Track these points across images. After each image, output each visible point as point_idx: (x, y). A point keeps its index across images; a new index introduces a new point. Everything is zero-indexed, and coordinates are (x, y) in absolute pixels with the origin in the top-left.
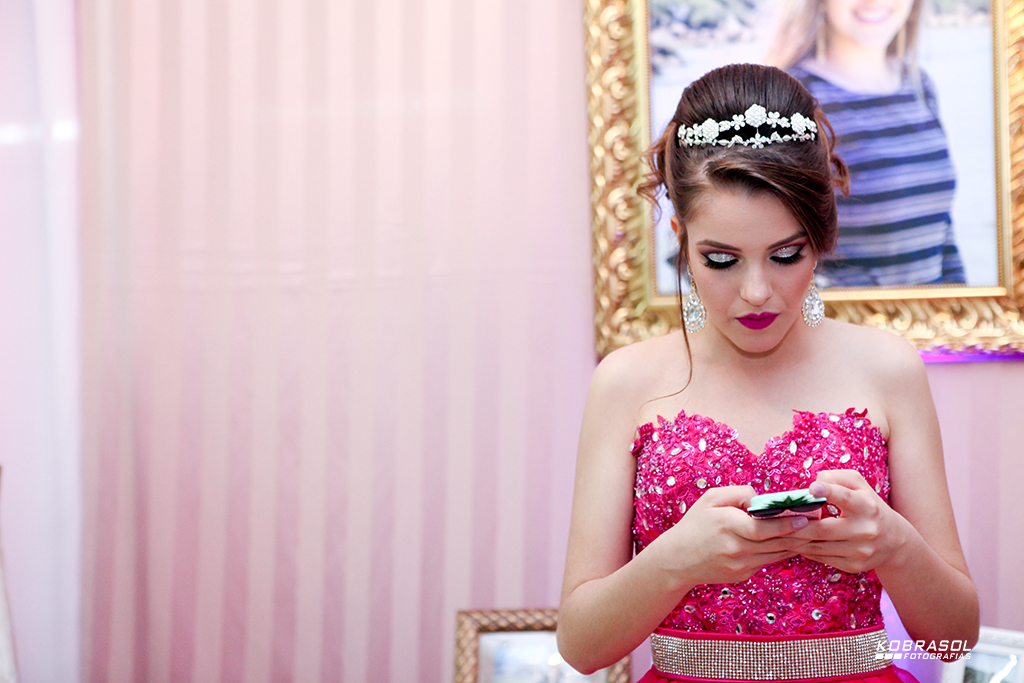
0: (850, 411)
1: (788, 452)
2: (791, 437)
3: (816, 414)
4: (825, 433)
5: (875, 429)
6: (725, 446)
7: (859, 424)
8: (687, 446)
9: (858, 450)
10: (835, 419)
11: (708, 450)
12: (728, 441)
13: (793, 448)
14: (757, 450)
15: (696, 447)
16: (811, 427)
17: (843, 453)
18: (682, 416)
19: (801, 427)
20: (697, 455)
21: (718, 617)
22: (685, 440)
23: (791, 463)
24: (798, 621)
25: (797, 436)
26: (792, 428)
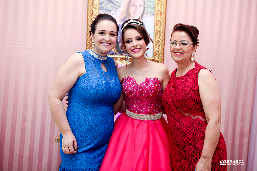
0: (155, 78)
1: (144, 85)
2: (144, 83)
3: (149, 78)
4: (150, 82)
5: (159, 81)
6: (134, 83)
7: (156, 80)
8: (128, 83)
9: (155, 85)
10: (152, 79)
11: (131, 84)
12: (135, 82)
13: (144, 84)
14: (139, 84)
15: (130, 83)
16: (148, 81)
17: (152, 85)
18: (128, 77)
19: (146, 81)
20: (130, 84)
21: (133, 109)
22: (128, 82)
23: (144, 87)
24: (146, 111)
25: (145, 82)
26: (144, 81)
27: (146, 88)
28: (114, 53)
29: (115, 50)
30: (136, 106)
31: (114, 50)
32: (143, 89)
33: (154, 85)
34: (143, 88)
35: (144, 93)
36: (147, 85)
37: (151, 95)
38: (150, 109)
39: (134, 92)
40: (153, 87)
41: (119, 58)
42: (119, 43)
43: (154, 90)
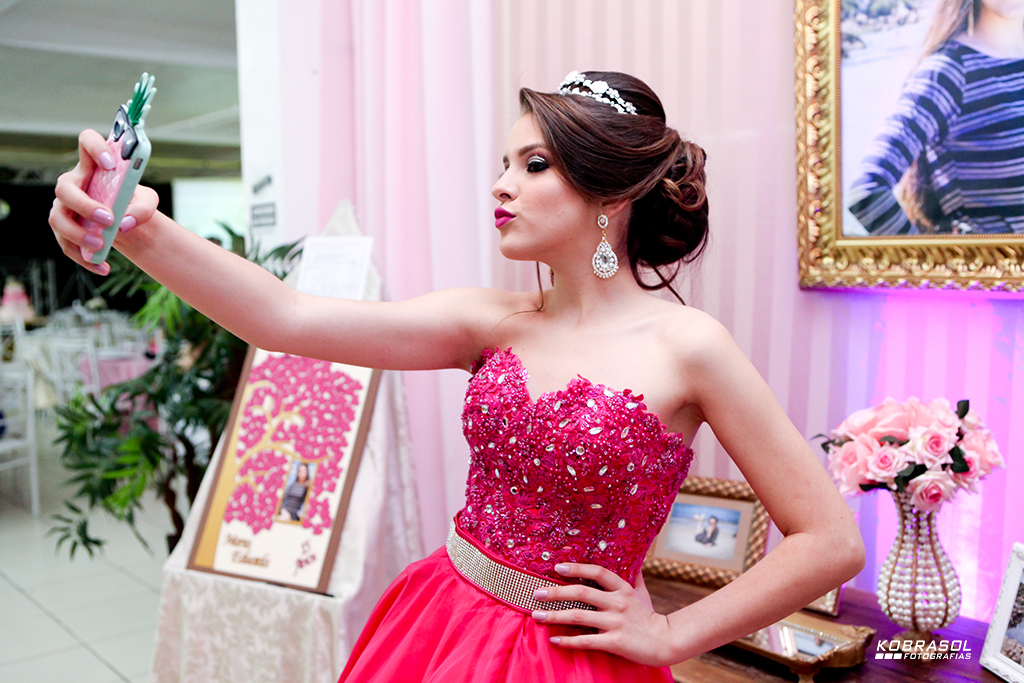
0: (627, 392)
1: (552, 408)
2: (559, 397)
3: (594, 383)
4: (591, 403)
5: (650, 415)
6: (514, 386)
8: (491, 375)
9: (613, 428)
10: (607, 393)
11: (501, 385)
12: (518, 383)
13: (557, 407)
14: (534, 399)
16: (581, 393)
17: (596, 425)
19: (570, 390)
20: (493, 386)
22: (491, 369)
23: (550, 419)
25: (565, 397)
26: (564, 389)
27: (557, 428)
28: (913, 222)
29: (916, 210)
30: (496, 513)
31: (912, 209)
32: (544, 428)
33: (607, 424)
34: (545, 421)
35: (542, 453)
36: (568, 415)
37: (573, 472)
38: (555, 550)
39: (501, 433)
40: (594, 431)
41: (935, 251)
42: (933, 171)
43: (598, 451)
